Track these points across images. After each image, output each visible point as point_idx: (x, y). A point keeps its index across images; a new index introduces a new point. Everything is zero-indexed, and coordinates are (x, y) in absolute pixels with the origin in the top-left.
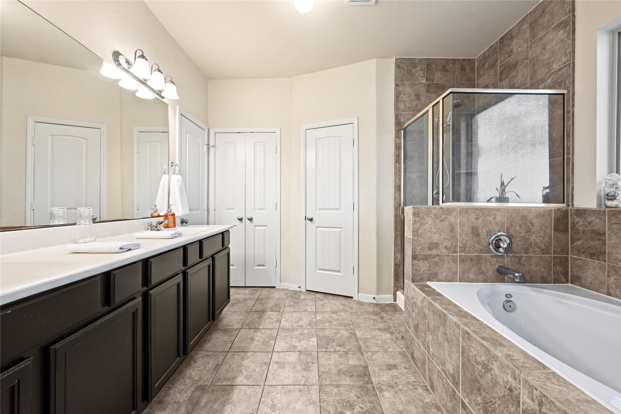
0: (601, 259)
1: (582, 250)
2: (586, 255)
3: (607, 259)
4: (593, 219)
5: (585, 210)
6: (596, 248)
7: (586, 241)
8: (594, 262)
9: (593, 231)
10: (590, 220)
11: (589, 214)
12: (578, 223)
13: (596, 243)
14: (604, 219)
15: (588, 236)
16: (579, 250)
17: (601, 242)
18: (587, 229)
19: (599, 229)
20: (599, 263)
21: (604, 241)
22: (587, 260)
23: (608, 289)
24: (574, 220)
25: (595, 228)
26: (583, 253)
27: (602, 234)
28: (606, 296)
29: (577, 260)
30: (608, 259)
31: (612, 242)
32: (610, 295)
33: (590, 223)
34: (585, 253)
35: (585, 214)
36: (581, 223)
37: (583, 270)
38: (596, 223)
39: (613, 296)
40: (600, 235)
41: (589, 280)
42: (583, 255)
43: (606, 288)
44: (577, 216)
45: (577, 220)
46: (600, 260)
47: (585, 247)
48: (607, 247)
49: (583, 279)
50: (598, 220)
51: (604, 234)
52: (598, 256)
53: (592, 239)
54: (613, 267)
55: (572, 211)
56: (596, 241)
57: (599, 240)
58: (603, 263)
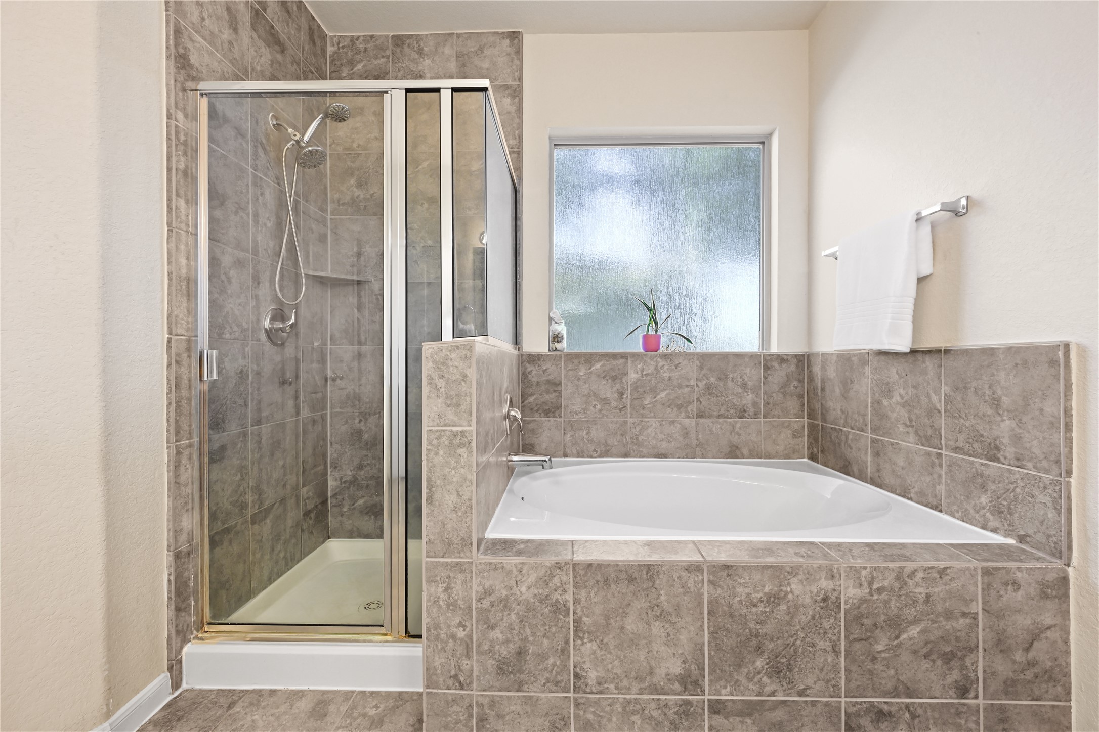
0: (557, 415)
1: (536, 409)
2: (540, 414)
3: (563, 415)
4: (548, 366)
5: (539, 355)
6: (552, 403)
7: (541, 395)
8: (549, 421)
9: (548, 382)
10: (545, 368)
11: (544, 360)
12: (530, 372)
13: (550, 397)
14: (560, 366)
15: (543, 388)
16: (531, 409)
17: (557, 394)
18: (542, 379)
19: (555, 378)
20: (555, 420)
21: (560, 392)
22: (542, 420)
23: (565, 449)
24: (526, 369)
25: (551, 377)
26: (537, 411)
27: (559, 384)
28: (563, 459)
29: (531, 421)
30: (564, 413)
31: (569, 391)
32: (567, 457)
33: (544, 371)
34: (539, 412)
35: (539, 360)
36: (534, 372)
37: (537, 434)
38: (552, 371)
39: (570, 457)
40: (555, 385)
41: (544, 446)
42: (537, 415)
43: (562, 450)
44: (529, 363)
45: (529, 369)
46: (556, 417)
47: (540, 403)
48: (563, 399)
49: (538, 446)
50: (554, 367)
51: (560, 384)
52: (554, 412)
53: (548, 392)
54: (570, 421)
55: (524, 357)
56: (552, 394)
57: (555, 391)
58: (559, 419)
